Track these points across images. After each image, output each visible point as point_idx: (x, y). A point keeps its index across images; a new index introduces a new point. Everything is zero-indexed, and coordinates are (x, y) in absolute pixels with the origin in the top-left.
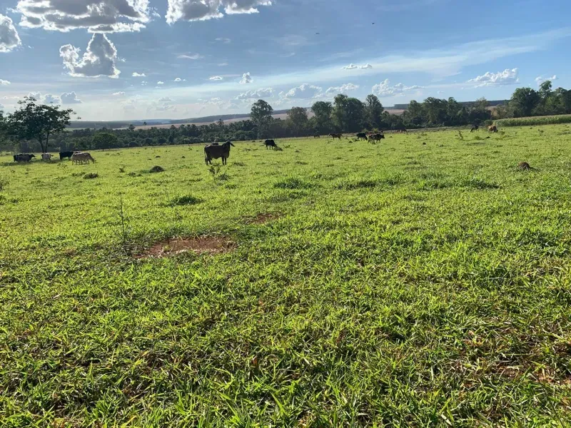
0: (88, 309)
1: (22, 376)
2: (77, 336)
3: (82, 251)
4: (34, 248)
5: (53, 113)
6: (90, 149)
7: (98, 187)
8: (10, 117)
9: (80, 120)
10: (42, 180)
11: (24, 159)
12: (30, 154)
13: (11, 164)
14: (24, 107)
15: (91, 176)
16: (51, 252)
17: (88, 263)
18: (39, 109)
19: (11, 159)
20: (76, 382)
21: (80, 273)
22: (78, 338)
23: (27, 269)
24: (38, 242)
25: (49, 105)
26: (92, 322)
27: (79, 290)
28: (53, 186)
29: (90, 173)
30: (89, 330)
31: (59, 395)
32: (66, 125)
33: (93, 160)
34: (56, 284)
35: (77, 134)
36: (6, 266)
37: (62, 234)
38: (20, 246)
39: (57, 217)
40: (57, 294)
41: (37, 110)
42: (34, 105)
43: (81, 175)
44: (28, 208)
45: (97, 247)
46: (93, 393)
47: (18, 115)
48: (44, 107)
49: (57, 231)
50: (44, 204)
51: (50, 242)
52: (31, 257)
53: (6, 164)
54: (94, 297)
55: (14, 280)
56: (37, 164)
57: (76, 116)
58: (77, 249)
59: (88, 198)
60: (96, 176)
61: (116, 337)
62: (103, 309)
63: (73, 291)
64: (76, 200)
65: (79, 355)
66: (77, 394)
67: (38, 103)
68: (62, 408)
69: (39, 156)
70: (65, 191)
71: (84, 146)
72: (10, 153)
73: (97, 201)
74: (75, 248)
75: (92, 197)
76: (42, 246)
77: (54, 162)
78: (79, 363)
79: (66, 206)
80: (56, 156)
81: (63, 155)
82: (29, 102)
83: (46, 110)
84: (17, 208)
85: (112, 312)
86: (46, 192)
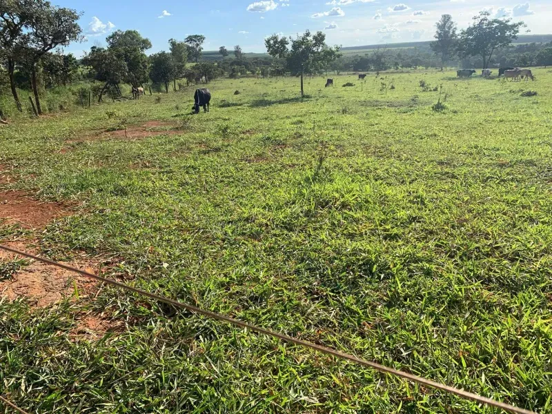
0: (517, 216)
1: (459, 249)
2: (505, 235)
3: (515, 164)
4: (471, 154)
5: (504, 27)
6: (531, 66)
7: (535, 106)
8: (462, 33)
9: (529, 34)
10: (480, 95)
11: (465, 74)
12: (472, 70)
13: (454, 79)
14: (477, 22)
15: (529, 94)
16: (485, 160)
17: (520, 176)
18: (490, 23)
19: (455, 74)
20: (502, 270)
21: (511, 183)
22: (506, 237)
23: (465, 170)
24: (475, 150)
25: (501, 19)
26: (520, 228)
27: (510, 198)
28: (489, 101)
29: (528, 90)
30: (516, 234)
31: (487, 274)
32: (514, 40)
33: (532, 78)
34: (488, 187)
35: (520, 49)
36: (449, 164)
37: (497, 146)
38: (460, 150)
39: (491, 130)
40: (489, 196)
41: (488, 25)
42: (486, 20)
43: (519, 92)
44: (466, 118)
45: (531, 163)
46: (516, 284)
47: (470, 31)
48: (495, 21)
49: (492, 142)
50: (480, 117)
51: (485, 151)
52: (469, 160)
53: (450, 79)
54: (524, 207)
55: (454, 177)
56: (476, 80)
57: (526, 29)
58: (511, 162)
59: (523, 115)
60: (535, 94)
61: (543, 247)
62: (532, 220)
63: (504, 197)
64: (511, 116)
65: (507, 251)
66: (501, 279)
67: (490, 18)
68: (488, 285)
69: (479, 72)
70: (500, 107)
71: (524, 62)
72: (453, 68)
73: (534, 119)
74: (508, 161)
75: (528, 115)
76: (478, 153)
77: (492, 78)
78: (506, 256)
79: (501, 121)
80: (495, 72)
81: (501, 72)
82: (483, 17)
83: (496, 24)
84: (457, 118)
85: (540, 225)
86: (482, 107)
